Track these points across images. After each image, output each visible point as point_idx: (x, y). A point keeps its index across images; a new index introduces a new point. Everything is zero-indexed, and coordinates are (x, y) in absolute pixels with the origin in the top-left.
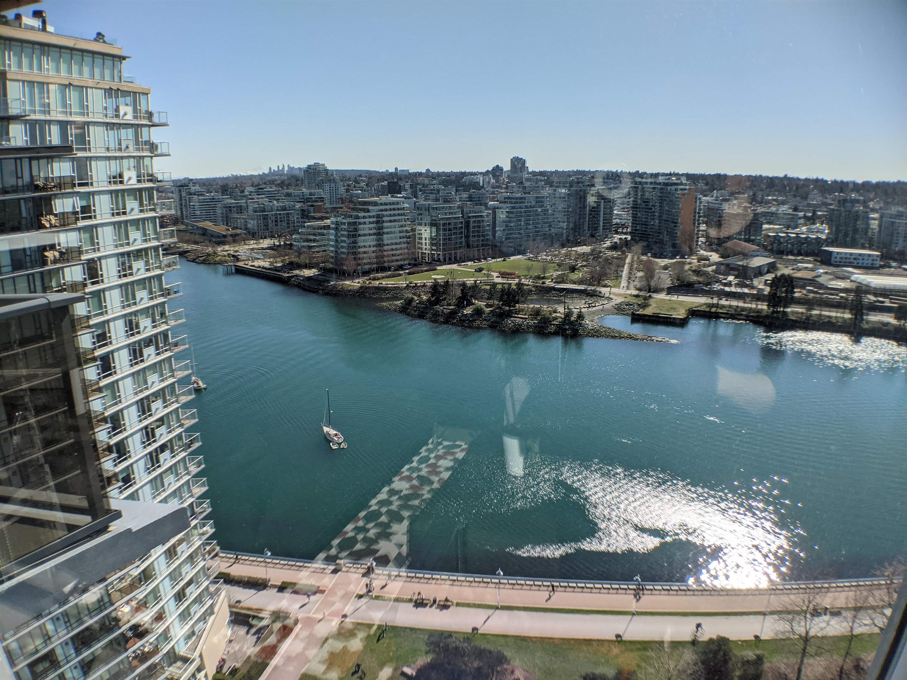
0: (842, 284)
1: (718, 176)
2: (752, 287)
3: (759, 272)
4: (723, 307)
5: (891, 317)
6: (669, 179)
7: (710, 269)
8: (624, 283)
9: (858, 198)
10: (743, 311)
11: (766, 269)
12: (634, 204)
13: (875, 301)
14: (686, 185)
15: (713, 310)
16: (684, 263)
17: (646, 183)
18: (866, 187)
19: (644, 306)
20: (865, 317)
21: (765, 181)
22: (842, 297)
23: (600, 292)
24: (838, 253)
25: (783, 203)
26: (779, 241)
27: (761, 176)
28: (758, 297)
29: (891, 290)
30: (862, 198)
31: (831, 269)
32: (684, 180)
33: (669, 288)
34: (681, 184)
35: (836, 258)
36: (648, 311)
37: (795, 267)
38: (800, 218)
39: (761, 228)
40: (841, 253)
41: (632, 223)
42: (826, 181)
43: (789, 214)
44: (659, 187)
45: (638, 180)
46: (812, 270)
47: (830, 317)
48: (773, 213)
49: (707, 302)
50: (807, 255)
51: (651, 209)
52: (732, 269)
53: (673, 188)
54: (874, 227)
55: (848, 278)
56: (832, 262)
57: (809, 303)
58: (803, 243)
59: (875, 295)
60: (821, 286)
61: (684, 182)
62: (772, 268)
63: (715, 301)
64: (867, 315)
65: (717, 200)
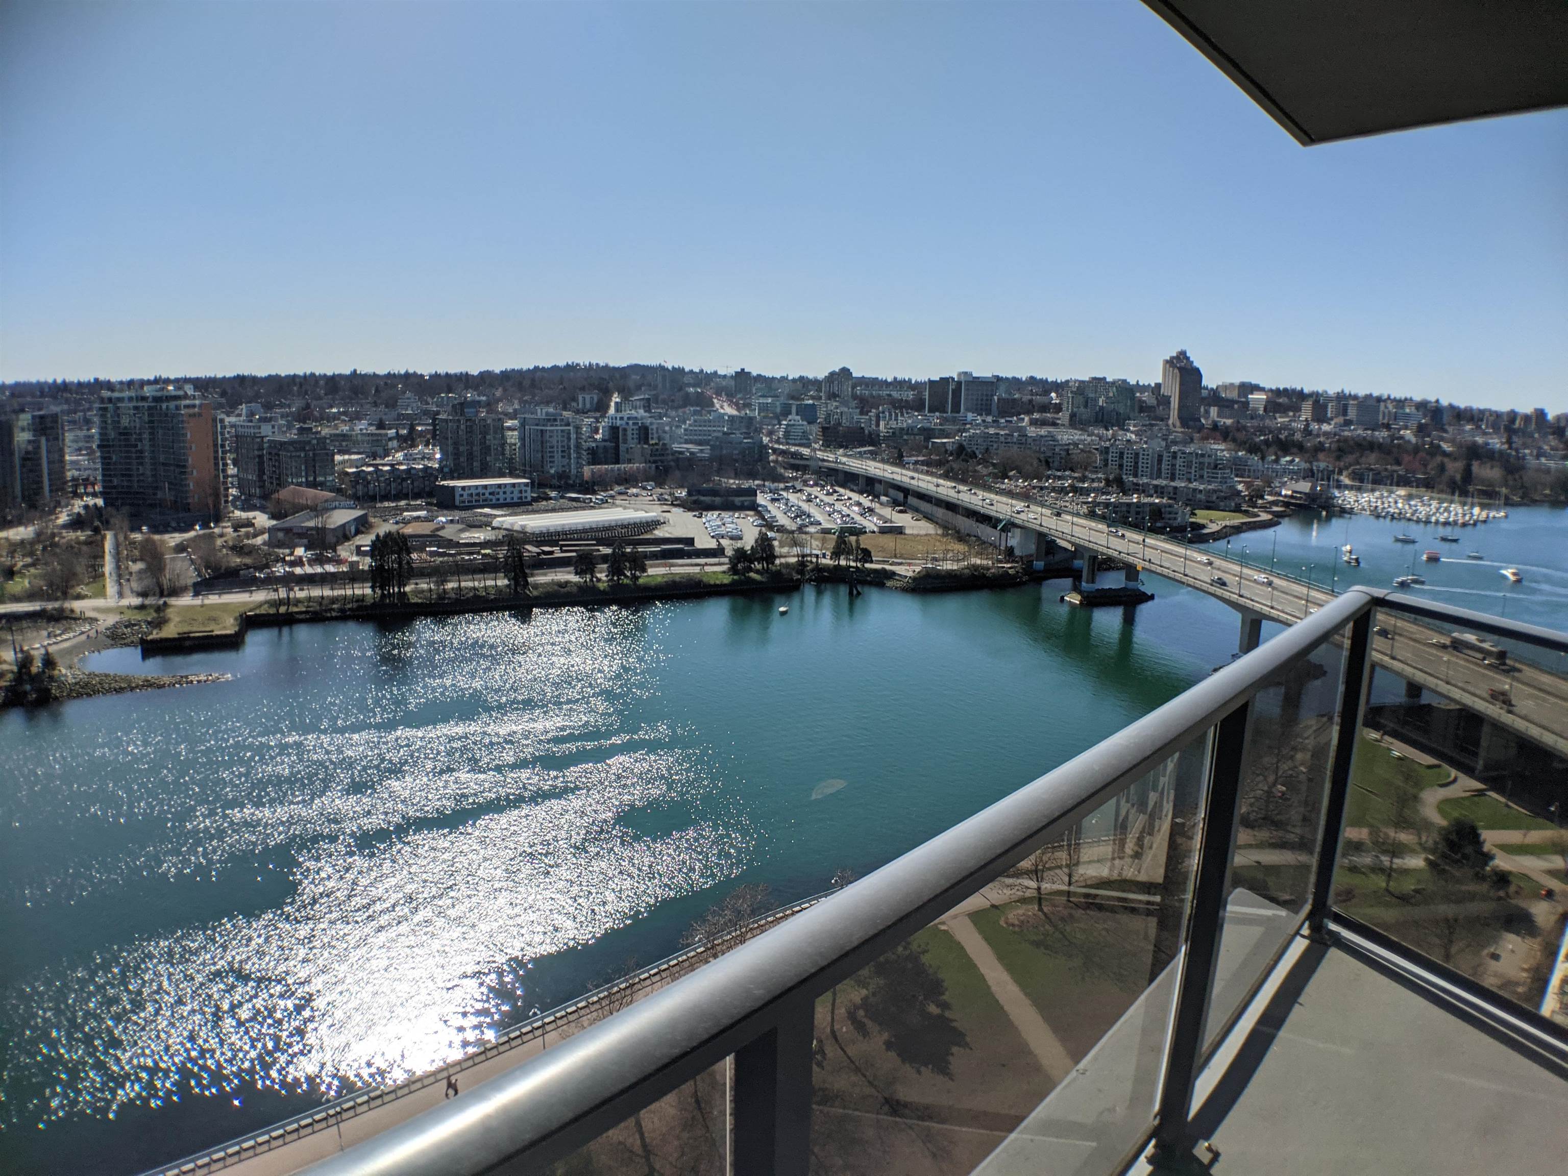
0: (479, 536)
1: (241, 380)
2: (338, 561)
3: (344, 534)
4: (298, 602)
5: (569, 573)
6: (162, 389)
7: (259, 540)
8: (111, 588)
9: (477, 398)
10: (333, 603)
11: (353, 529)
12: (101, 440)
13: (539, 554)
14: (194, 397)
15: (282, 610)
16: (211, 537)
17: (120, 400)
18: (486, 380)
19: (159, 623)
20: (530, 580)
21: (322, 382)
22: (484, 555)
23: (72, 611)
24: (463, 488)
25: (358, 417)
26: (365, 479)
27: (313, 375)
28: (354, 576)
29: (558, 533)
30: (484, 398)
31: (457, 515)
32: (189, 389)
33: (195, 585)
34: (186, 396)
35: (462, 495)
36: (170, 631)
37: (399, 518)
38: (391, 439)
39: (333, 460)
40: (470, 487)
41: (104, 475)
42: (422, 376)
43: (372, 435)
44: (146, 404)
45: (106, 394)
46: (426, 519)
47: (474, 589)
48: (344, 435)
49: (269, 598)
50: (416, 496)
51: (136, 446)
52: (301, 535)
53: (172, 405)
54: (513, 441)
55: (488, 524)
56: (457, 503)
57: (439, 573)
58: (404, 480)
59: (539, 544)
60: (450, 544)
61: (190, 392)
62: (362, 525)
63: (283, 593)
64: (532, 575)
65: (251, 421)
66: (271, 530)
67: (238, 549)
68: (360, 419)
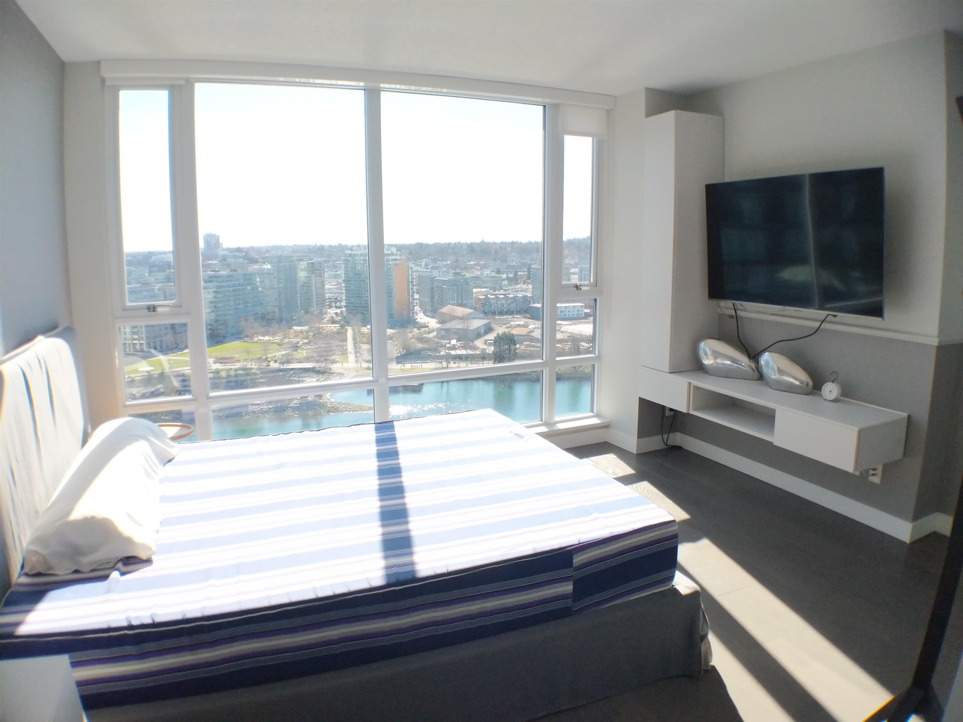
2: (475, 348)
3: (478, 333)
7: (431, 335)
8: (351, 357)
11: (484, 330)
12: (345, 277)
14: (396, 255)
17: (355, 255)
21: (465, 247)
23: (330, 369)
25: (485, 267)
26: (489, 302)
28: (484, 357)
33: (397, 358)
34: (392, 254)
37: (509, 325)
39: (472, 291)
41: (346, 297)
42: (522, 243)
43: (493, 277)
45: (347, 252)
46: (523, 326)
48: (478, 277)
50: (518, 313)
52: (454, 333)
55: (559, 330)
58: (512, 303)
60: (537, 340)
61: (395, 252)
62: (489, 329)
65: (427, 269)
66: (438, 330)
67: (421, 339)
68: (487, 268)
